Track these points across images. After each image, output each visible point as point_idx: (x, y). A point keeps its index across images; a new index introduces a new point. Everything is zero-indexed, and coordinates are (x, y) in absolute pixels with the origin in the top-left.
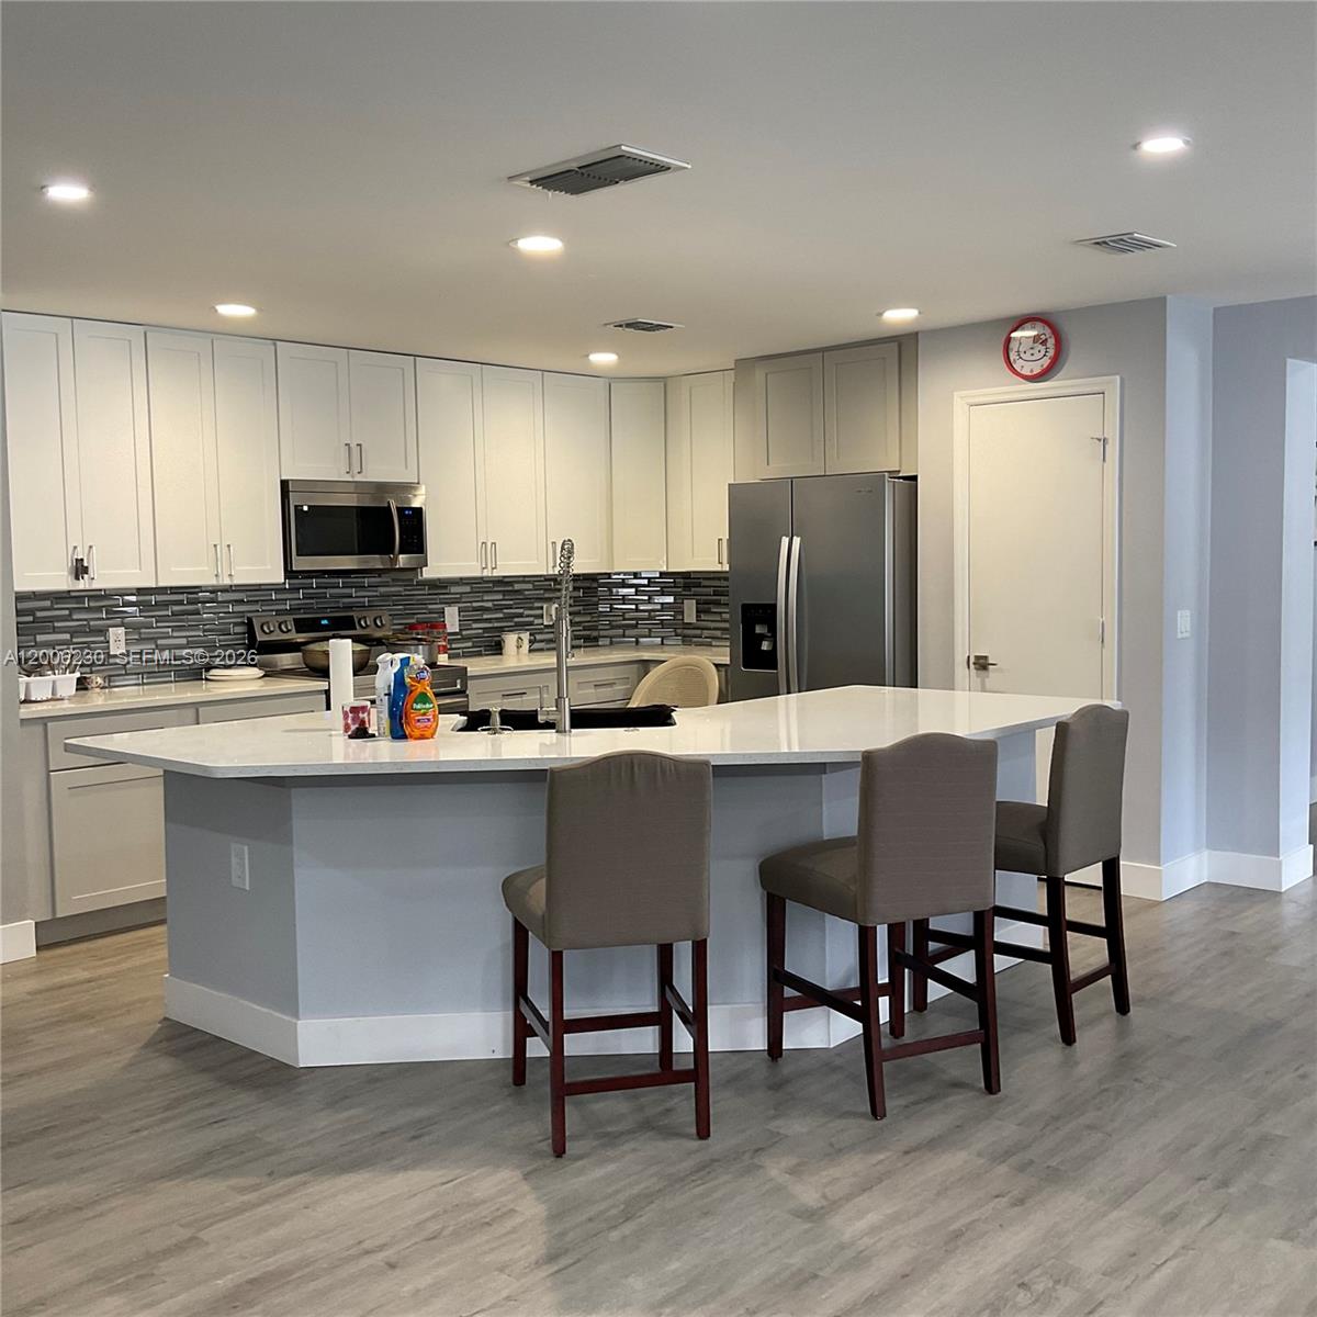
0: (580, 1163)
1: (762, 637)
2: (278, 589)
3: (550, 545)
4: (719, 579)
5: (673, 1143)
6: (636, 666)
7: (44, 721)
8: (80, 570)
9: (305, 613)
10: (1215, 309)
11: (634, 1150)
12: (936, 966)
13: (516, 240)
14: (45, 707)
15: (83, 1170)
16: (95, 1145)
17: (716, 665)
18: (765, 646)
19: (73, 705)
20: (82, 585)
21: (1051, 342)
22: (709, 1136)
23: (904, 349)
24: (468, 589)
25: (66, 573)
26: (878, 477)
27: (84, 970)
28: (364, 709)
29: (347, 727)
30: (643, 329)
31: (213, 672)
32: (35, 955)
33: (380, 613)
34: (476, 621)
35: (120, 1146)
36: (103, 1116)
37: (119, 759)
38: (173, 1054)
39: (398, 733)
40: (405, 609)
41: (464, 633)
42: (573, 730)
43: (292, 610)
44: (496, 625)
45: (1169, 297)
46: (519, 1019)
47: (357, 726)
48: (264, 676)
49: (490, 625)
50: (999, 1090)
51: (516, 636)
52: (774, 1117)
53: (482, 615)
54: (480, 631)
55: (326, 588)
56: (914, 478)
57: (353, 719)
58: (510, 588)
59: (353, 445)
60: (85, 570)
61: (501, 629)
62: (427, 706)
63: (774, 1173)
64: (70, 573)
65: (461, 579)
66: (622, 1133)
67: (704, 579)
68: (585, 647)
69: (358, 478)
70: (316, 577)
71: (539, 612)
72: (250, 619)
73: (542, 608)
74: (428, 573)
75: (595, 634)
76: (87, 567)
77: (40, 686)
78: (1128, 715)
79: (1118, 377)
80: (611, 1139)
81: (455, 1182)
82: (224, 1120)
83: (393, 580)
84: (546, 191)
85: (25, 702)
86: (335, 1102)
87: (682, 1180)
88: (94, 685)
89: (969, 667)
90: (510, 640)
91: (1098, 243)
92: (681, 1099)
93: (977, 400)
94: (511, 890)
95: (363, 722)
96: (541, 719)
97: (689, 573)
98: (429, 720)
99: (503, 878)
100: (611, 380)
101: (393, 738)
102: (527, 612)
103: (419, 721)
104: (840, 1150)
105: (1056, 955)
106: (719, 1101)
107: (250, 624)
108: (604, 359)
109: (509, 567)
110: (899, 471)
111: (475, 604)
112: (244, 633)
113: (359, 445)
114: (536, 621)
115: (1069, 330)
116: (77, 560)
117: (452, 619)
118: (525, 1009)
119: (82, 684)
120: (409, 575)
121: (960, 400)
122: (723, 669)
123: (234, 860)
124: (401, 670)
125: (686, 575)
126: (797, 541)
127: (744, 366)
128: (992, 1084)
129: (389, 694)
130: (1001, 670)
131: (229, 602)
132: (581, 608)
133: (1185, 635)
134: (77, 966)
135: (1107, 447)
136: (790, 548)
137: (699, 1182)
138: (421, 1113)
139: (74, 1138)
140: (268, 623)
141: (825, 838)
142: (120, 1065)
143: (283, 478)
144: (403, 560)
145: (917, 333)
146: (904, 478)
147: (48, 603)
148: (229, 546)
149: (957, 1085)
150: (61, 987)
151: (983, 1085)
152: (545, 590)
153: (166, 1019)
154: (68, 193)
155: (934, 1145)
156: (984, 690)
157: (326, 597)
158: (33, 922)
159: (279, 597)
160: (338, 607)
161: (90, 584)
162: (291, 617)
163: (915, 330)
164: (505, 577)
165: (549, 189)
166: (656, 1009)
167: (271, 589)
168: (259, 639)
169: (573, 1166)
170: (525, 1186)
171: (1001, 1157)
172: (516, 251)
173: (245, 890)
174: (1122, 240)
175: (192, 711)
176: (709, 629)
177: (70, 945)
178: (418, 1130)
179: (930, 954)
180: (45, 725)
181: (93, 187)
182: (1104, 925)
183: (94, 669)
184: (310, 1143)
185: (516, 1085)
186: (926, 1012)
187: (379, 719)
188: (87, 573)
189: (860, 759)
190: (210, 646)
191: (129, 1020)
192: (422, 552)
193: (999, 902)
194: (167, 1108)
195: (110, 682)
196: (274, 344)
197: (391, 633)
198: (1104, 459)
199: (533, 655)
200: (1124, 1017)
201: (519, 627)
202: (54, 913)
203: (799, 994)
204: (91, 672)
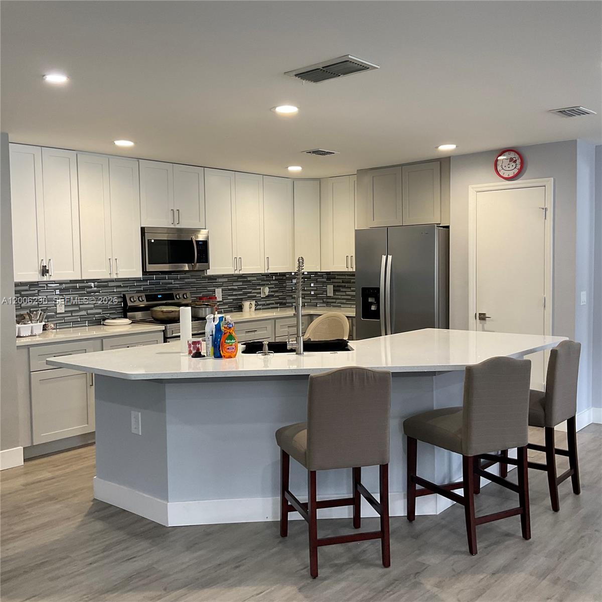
0: (326, 582)
1: (372, 304)
2: (137, 280)
3: (266, 259)
4: (345, 275)
5: (372, 570)
6: (307, 317)
7: (28, 347)
8: (45, 271)
9: (150, 292)
10: (596, 146)
11: (353, 574)
12: (485, 470)
13: (275, 107)
14: (27, 340)
15: (65, 588)
16: (70, 572)
17: (347, 317)
18: (373, 308)
19: (41, 339)
20: (45, 278)
21: (518, 162)
22: (389, 566)
23: (444, 164)
24: (226, 280)
25: (38, 273)
26: (432, 227)
27: (49, 472)
28: (199, 342)
29: (190, 352)
30: (320, 154)
31: (107, 321)
32: (23, 464)
33: (185, 292)
34: (229, 295)
35: (83, 573)
36: (72, 556)
37: (60, 366)
38: (102, 519)
39: (218, 355)
40: (197, 290)
41: (224, 301)
42: (304, 353)
43: (145, 290)
44: (239, 297)
45: (578, 140)
46: (284, 502)
47: (195, 351)
48: (132, 323)
49: (236, 297)
50: (530, 538)
51: (249, 303)
52: (419, 555)
53: (232, 292)
54: (232, 300)
55: (160, 280)
56: (448, 227)
57: (194, 348)
58: (246, 280)
59: (175, 210)
60: (47, 271)
61: (241, 299)
62: (233, 341)
63: (428, 587)
64: (39, 273)
65: (223, 275)
66: (343, 564)
67: (337, 275)
68: (280, 308)
69: (178, 226)
70: (156, 275)
71: (259, 291)
72: (124, 295)
73: (260, 289)
74: (210, 272)
75: (284, 301)
76: (48, 270)
77: (25, 329)
78: (580, 344)
79: (552, 179)
80: (339, 568)
81: (264, 593)
82: (134, 557)
83: (192, 276)
84: (302, 80)
85: (18, 337)
86: (191, 546)
87: (382, 591)
88: (50, 328)
89: (476, 319)
90: (246, 304)
91: (560, 111)
92: (373, 548)
93: (479, 190)
94: (280, 436)
95: (198, 349)
97: (330, 272)
98: (233, 348)
99: (276, 430)
100: (294, 180)
101: (215, 357)
102: (253, 291)
103: (228, 349)
104: (459, 573)
105: (550, 467)
106: (394, 546)
107: (124, 297)
108: (295, 169)
109: (247, 270)
110: (440, 224)
111: (229, 287)
112: (121, 302)
113: (178, 210)
114: (258, 295)
115: (527, 155)
116: (43, 266)
117: (219, 294)
118: (287, 496)
119: (45, 328)
120: (199, 273)
121: (472, 190)
122: (350, 319)
123: (133, 420)
125: (328, 273)
126: (390, 257)
127: (361, 172)
128: (526, 534)
129: (212, 335)
130: (492, 320)
131: (114, 286)
132: (278, 289)
133: (584, 303)
134: (44, 471)
135: (547, 212)
136: (386, 261)
137: (391, 593)
138: (236, 553)
139: (58, 568)
140: (133, 297)
141: (435, 409)
142: (74, 526)
143: (142, 226)
144: (198, 266)
145: (450, 157)
146: (443, 227)
147: (27, 288)
148: (116, 259)
149: (508, 535)
150: (40, 482)
151: (521, 535)
152: (262, 280)
153: (95, 499)
154: (56, 79)
155: (506, 569)
156: (484, 330)
157: (160, 284)
158: (22, 448)
159: (138, 284)
160: (166, 289)
161: (49, 278)
162: (143, 294)
163: (449, 155)
164: (243, 274)
165: (304, 80)
166: (351, 496)
167: (134, 281)
168: (129, 305)
169: (322, 584)
170: (300, 596)
171: (543, 575)
172: (275, 113)
173: (139, 435)
174: (573, 110)
175: (99, 342)
176: (340, 299)
177: (40, 458)
178: (237, 563)
179: (481, 465)
180: (29, 349)
181: (70, 76)
182: (568, 450)
183: (49, 320)
184: (182, 571)
185: (282, 537)
186: (479, 494)
187: (207, 348)
188: (48, 273)
189: (465, 369)
190: (105, 308)
191: (76, 500)
192: (207, 263)
193: (529, 442)
194: (104, 551)
195: (56, 326)
196: (138, 161)
197: (191, 302)
198: (545, 218)
199: (257, 311)
200: (577, 496)
201: (250, 298)
202: (32, 442)
203: (423, 488)
204: (48, 322)
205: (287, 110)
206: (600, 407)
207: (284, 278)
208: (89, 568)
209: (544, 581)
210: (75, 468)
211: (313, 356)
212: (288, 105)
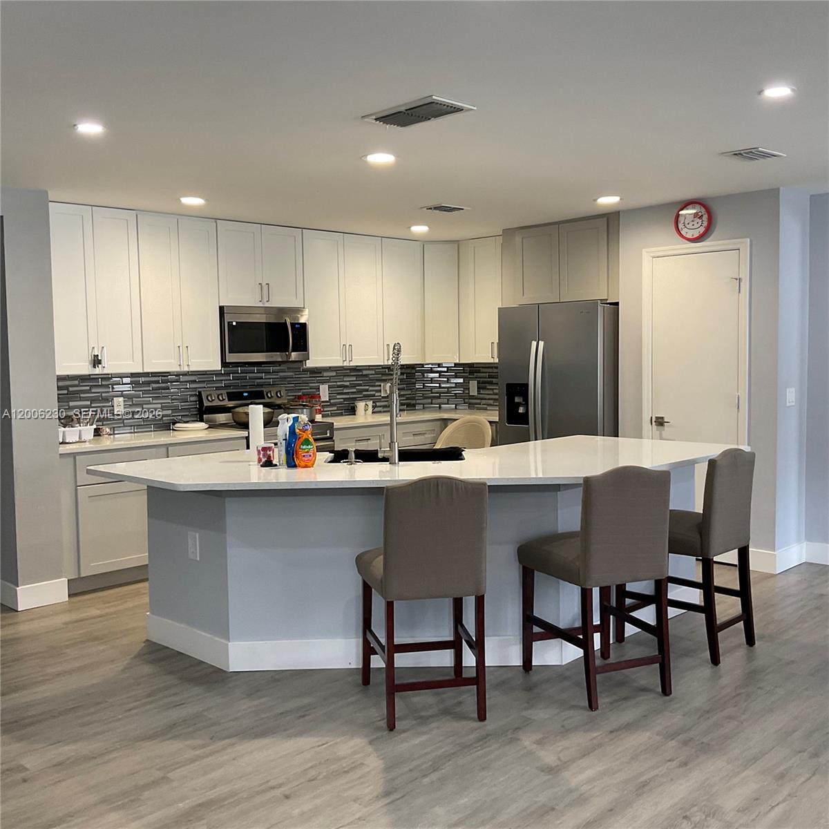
0: (403, 735)
1: (519, 405)
2: (217, 373)
3: (386, 346)
4: (492, 368)
5: (463, 723)
6: (439, 423)
7: (74, 455)
8: (96, 362)
9: (233, 389)
10: (811, 196)
11: (438, 727)
12: (630, 614)
13: (366, 156)
14: (75, 447)
15: (97, 734)
16: (104, 718)
17: (490, 422)
18: (521, 410)
19: (92, 446)
20: (98, 371)
21: (705, 217)
22: (485, 719)
23: (610, 222)
24: (334, 374)
25: (88, 364)
26: (594, 303)
27: (98, 609)
28: (270, 448)
29: (260, 460)
30: (445, 211)
31: (178, 425)
32: (67, 600)
33: (280, 389)
34: (339, 394)
35: (120, 719)
36: (109, 700)
37: (119, 479)
38: (153, 662)
39: (291, 464)
40: (296, 386)
41: (332, 401)
42: (400, 463)
43: (226, 387)
44: (351, 396)
45: (781, 188)
46: (366, 643)
47: (266, 459)
48: (208, 428)
49: (348, 396)
50: (671, 694)
51: (364, 403)
52: (526, 709)
53: (343, 390)
54: (342, 400)
55: (247, 373)
56: (617, 304)
57: (264, 455)
58: (361, 373)
59: (264, 284)
60: (100, 362)
61: (355, 399)
62: (309, 447)
63: (527, 743)
64: (90, 364)
65: (330, 367)
66: (431, 716)
67: (483, 367)
68: (408, 410)
69: (267, 305)
70: (240, 366)
71: (378, 388)
72: (200, 393)
73: (380, 386)
74: (310, 364)
76: (100, 360)
77: (71, 434)
78: (755, 455)
79: (749, 240)
80: (424, 720)
81: (327, 745)
82: (184, 704)
83: (288, 368)
84: (384, 124)
85: (61, 443)
86: (252, 693)
87: (469, 746)
88: (104, 433)
89: (652, 423)
90: (361, 406)
91: (735, 154)
92: (468, 695)
93: (656, 254)
94: (362, 563)
95: (269, 457)
96: (380, 455)
97: (473, 364)
98: (310, 456)
99: (357, 555)
100: (424, 243)
101: (288, 467)
102: (371, 388)
103: (304, 456)
104: (569, 730)
105: (708, 608)
106: (492, 698)
107: (200, 395)
108: (420, 229)
109: (359, 361)
110: (607, 299)
111: (339, 383)
112: (196, 401)
113: (267, 284)
114: (377, 394)
115: (716, 209)
116: (94, 355)
117: (324, 392)
118: (370, 638)
119: (97, 433)
120: (297, 365)
121: (646, 254)
122: (494, 425)
123: (190, 543)
124: (293, 424)
125: (471, 365)
126: (541, 343)
127: (509, 233)
128: (666, 689)
129: (285, 440)
130: (672, 426)
131: (187, 382)
132: (405, 386)
133: (792, 404)
134: (93, 607)
135: (741, 283)
136: (537, 348)
137: (479, 748)
138: (306, 701)
139: (92, 714)
140: (211, 394)
141: (560, 532)
142: (118, 669)
143: (221, 305)
144: (294, 356)
145: (619, 212)
146: (610, 304)
147: (76, 382)
148: (187, 347)
149: (644, 690)
150: (87, 619)
151: (660, 690)
152: (382, 374)
153: (148, 641)
154: (90, 128)
155: (629, 727)
156: (661, 438)
157: (247, 379)
158: (67, 580)
159: (218, 378)
160: (254, 385)
161: (102, 371)
162: (224, 392)
163: (618, 210)
164: (357, 366)
165: (387, 124)
166: (452, 639)
167: (213, 374)
168: (205, 405)
169: (399, 737)
170: (370, 749)
171: (672, 736)
172: (366, 162)
173: (197, 561)
174: (751, 152)
175: (164, 449)
176: (486, 399)
177: (89, 593)
178: (303, 712)
179: (626, 607)
180: (75, 458)
181: (106, 125)
182: (739, 589)
183: (104, 423)
184: (236, 719)
185: (364, 685)
186: (623, 643)
187: (280, 455)
188: (100, 364)
189: (582, 482)
190: (175, 409)
191: (125, 641)
192: (306, 351)
193: (670, 574)
194: (149, 696)
195: (114, 431)
196: (216, 222)
197: (286, 401)
198: (739, 292)
199: (375, 415)
200: (751, 648)
201: (366, 397)
202: (79, 574)
203: (543, 631)
204: (103, 425)
205: (381, 159)
206: (827, 543)
207: (414, 371)
208: (128, 713)
209: (673, 741)
210: (130, 604)
211: (408, 465)
212: (383, 152)
